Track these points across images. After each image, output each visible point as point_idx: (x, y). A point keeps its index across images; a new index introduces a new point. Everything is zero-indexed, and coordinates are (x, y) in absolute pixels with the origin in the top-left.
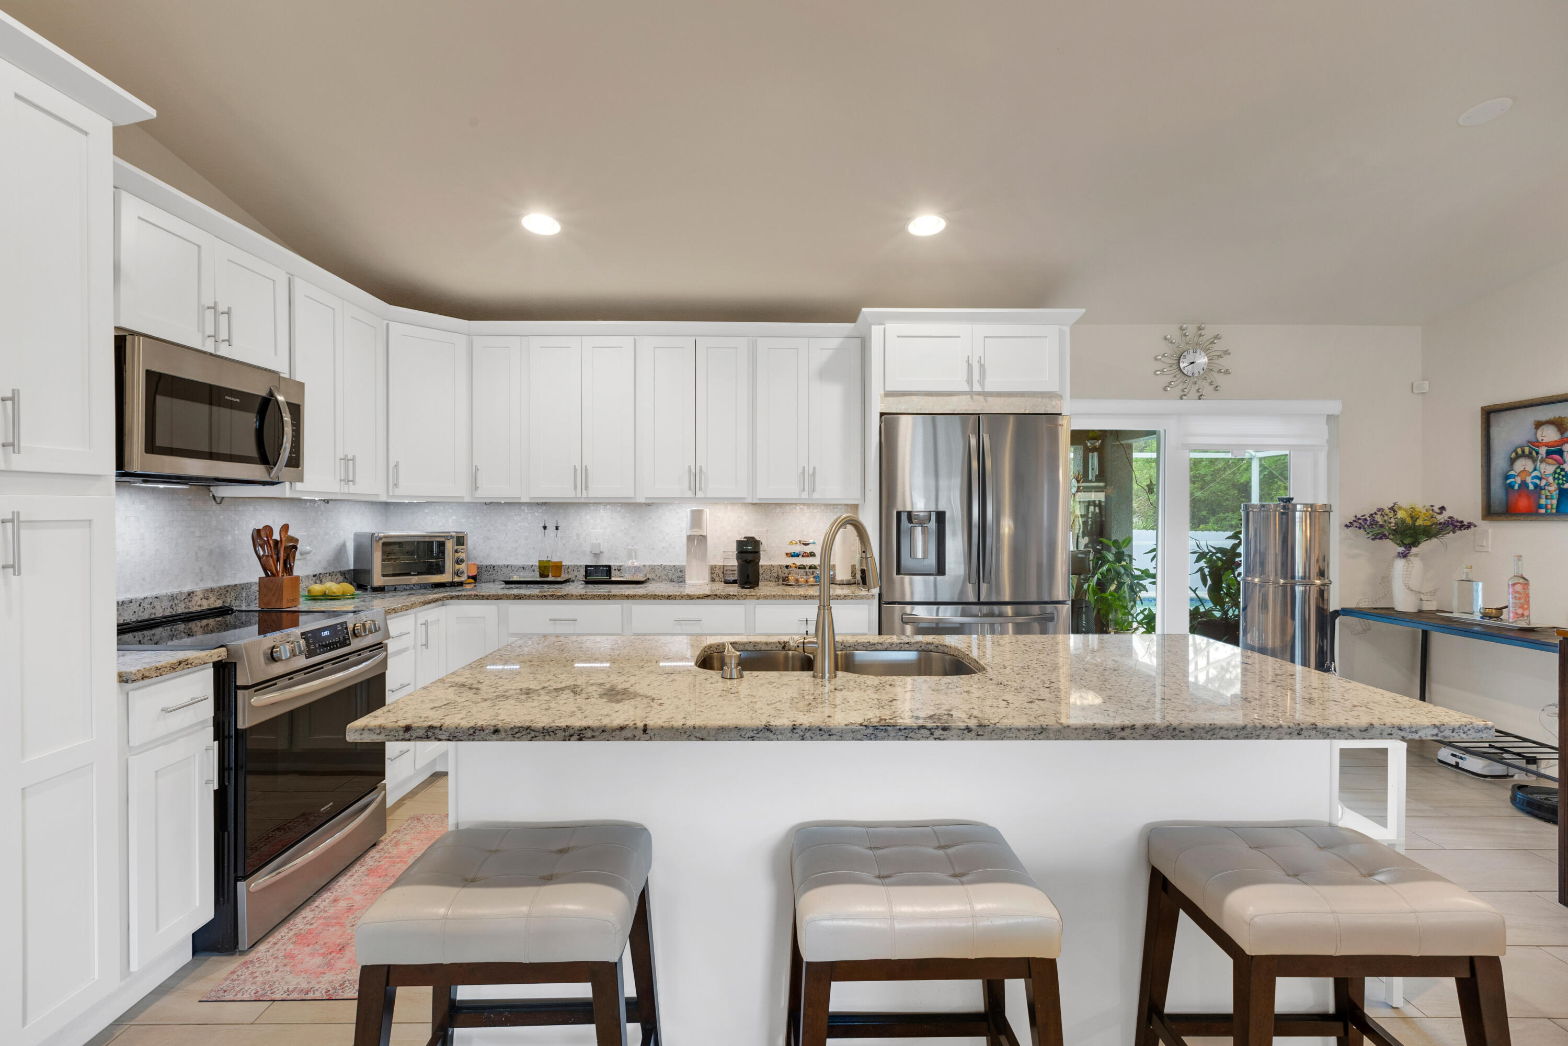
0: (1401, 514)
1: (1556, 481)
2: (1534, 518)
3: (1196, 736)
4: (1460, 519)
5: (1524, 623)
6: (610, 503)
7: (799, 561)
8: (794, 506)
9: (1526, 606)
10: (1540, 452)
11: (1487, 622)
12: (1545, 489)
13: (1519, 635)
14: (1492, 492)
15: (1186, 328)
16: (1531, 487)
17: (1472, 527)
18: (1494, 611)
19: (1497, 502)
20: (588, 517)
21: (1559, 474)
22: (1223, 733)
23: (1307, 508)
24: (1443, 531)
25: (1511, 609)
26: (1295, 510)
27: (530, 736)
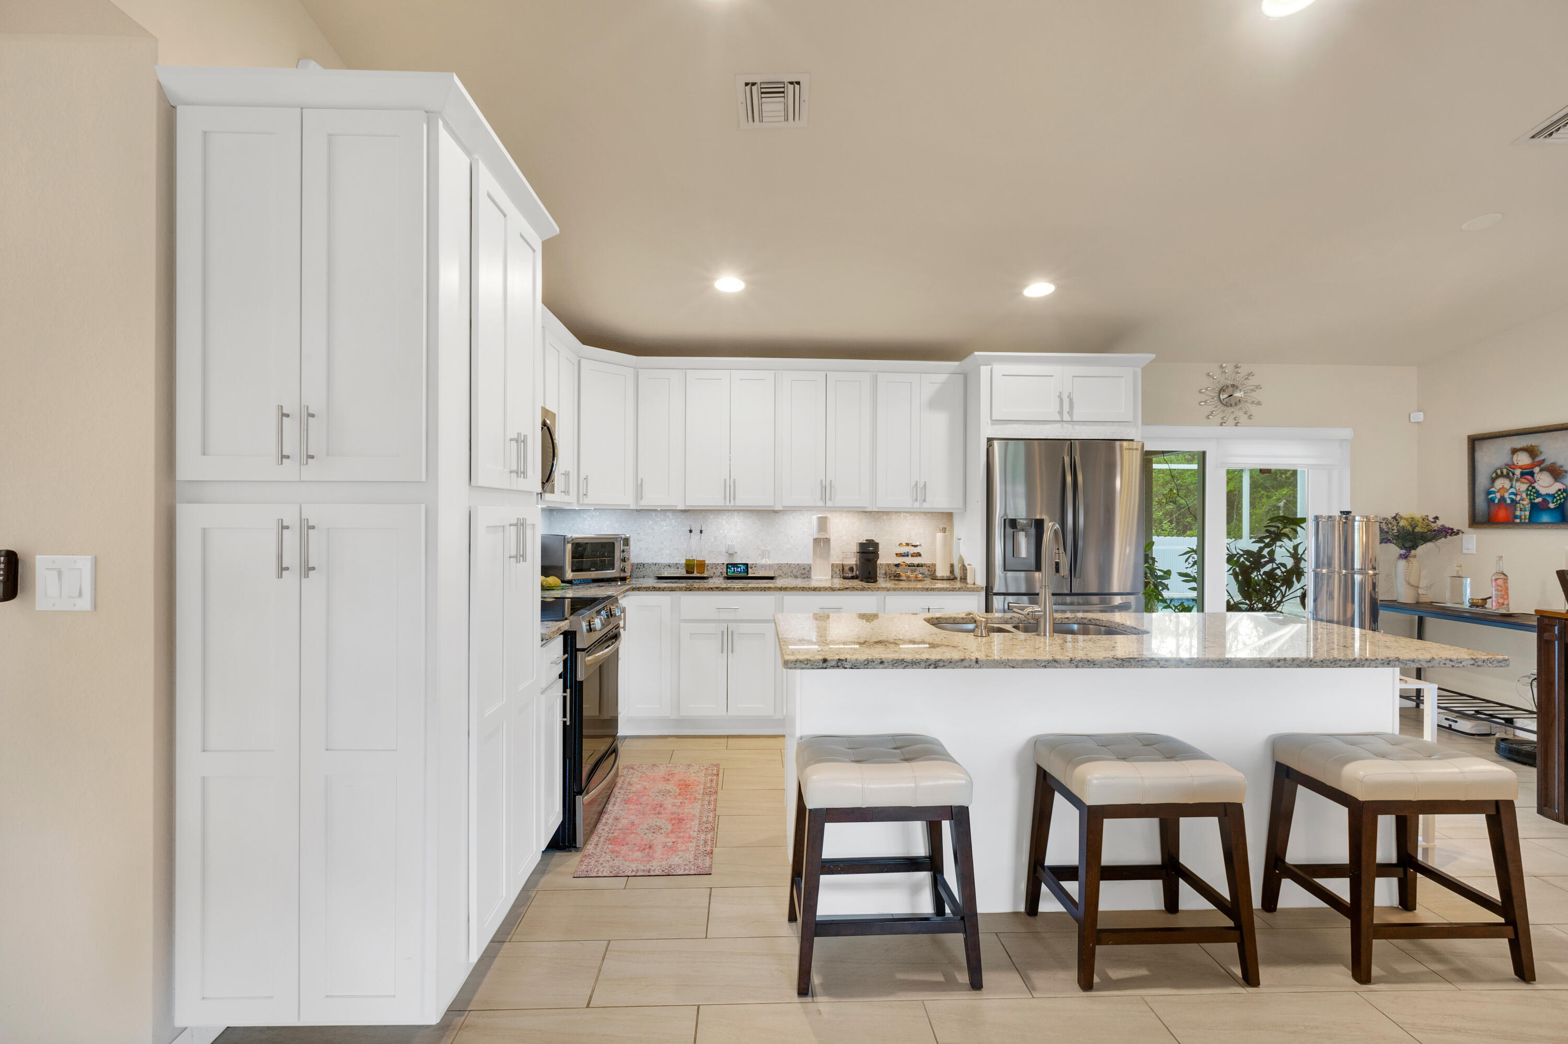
0: (1402, 523)
1: (1529, 497)
2: (1510, 526)
3: (1325, 665)
4: (1451, 527)
5: (1504, 611)
6: (743, 510)
7: (909, 560)
8: (899, 514)
9: (1506, 597)
10: (1516, 473)
11: (1474, 609)
12: (1519, 503)
13: (1501, 619)
14: (1476, 505)
15: (1226, 367)
16: (1509, 501)
17: (1460, 533)
18: (1480, 601)
19: (1481, 514)
20: (724, 522)
21: (1531, 491)
22: (1341, 663)
23: (1363, 519)
24: (1438, 536)
25: (1494, 599)
26: (1354, 520)
27: (903, 666)
